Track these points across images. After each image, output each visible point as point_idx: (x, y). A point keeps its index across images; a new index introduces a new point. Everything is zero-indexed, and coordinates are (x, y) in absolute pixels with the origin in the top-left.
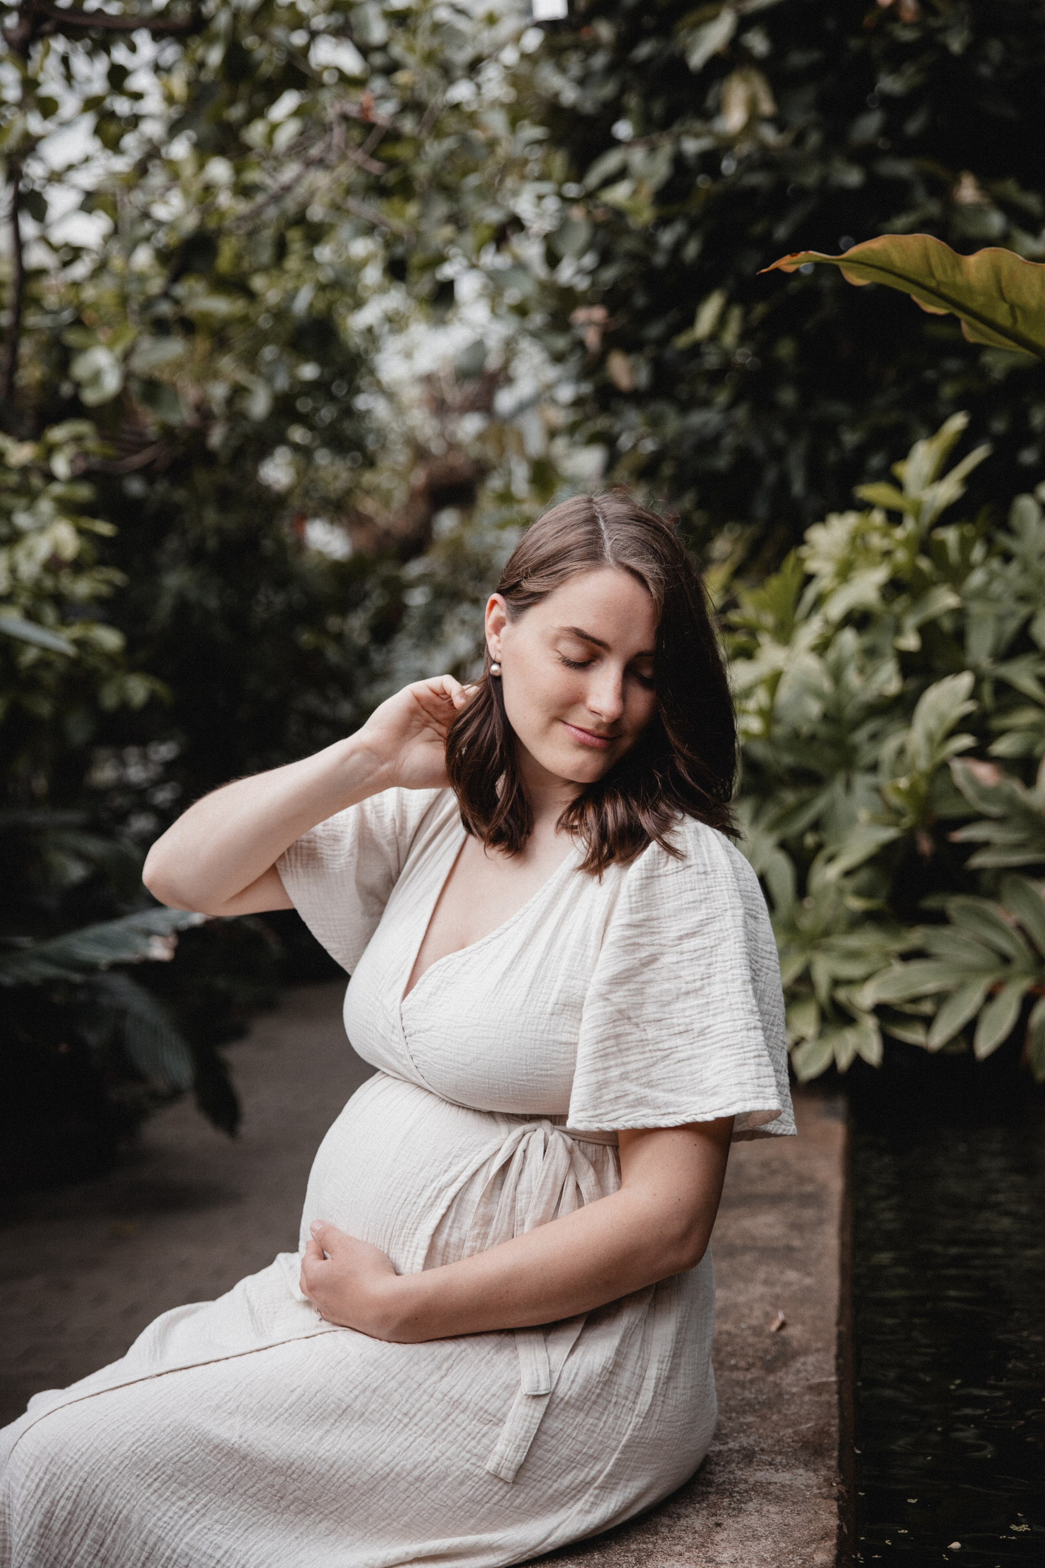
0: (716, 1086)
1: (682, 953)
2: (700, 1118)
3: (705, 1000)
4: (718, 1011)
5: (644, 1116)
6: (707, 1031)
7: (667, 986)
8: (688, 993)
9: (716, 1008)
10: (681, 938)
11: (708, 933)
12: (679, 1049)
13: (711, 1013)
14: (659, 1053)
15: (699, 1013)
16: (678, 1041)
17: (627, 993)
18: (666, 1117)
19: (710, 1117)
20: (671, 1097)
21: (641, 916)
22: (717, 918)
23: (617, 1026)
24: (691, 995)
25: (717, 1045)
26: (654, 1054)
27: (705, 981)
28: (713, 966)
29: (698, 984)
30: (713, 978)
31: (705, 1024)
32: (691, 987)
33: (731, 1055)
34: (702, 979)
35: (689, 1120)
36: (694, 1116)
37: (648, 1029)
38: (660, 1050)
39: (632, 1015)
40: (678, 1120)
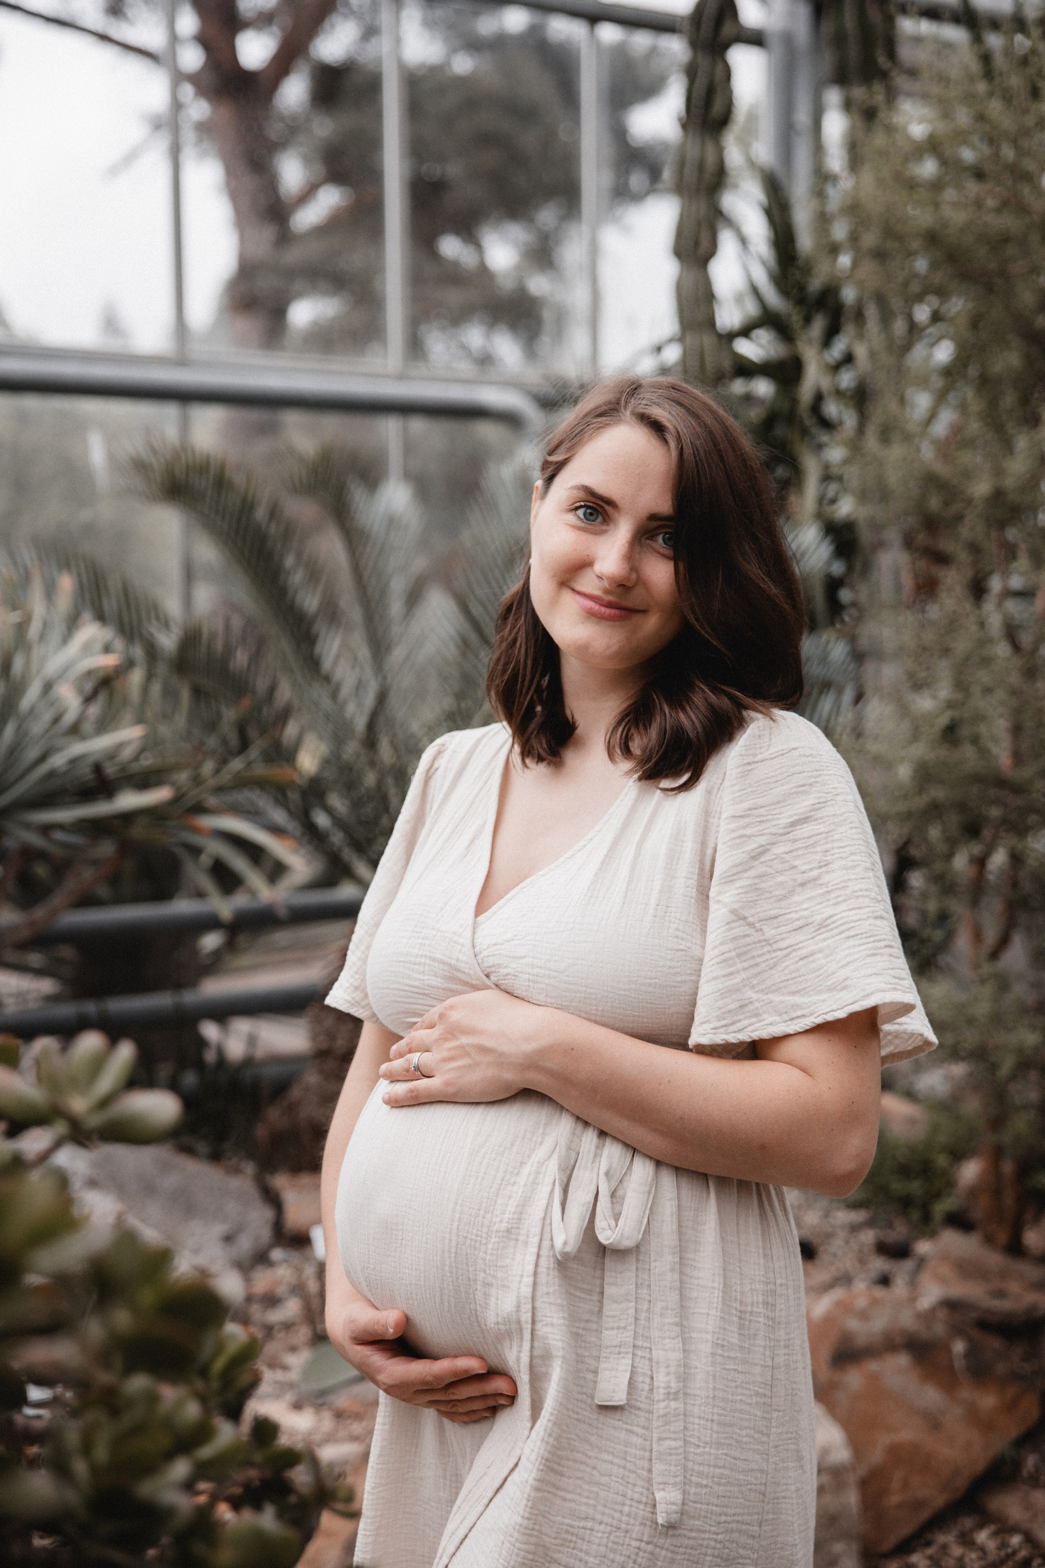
0: (845, 979)
1: (795, 841)
2: (830, 1017)
3: (825, 889)
4: (840, 899)
5: (771, 1024)
6: (829, 922)
7: (781, 879)
8: (803, 885)
9: (838, 896)
10: (793, 824)
11: (821, 818)
12: (801, 945)
13: (832, 902)
14: (779, 953)
15: (819, 904)
16: (799, 937)
17: (740, 891)
18: (795, 1022)
19: (842, 1014)
20: (797, 999)
21: (746, 805)
22: (829, 803)
23: (732, 929)
24: (809, 886)
25: (843, 936)
26: (774, 955)
27: (823, 869)
28: (831, 852)
29: (814, 873)
30: (831, 866)
31: (825, 915)
32: (807, 876)
33: (859, 945)
34: (821, 867)
35: (819, 1021)
36: (824, 1016)
37: (766, 929)
38: (781, 950)
39: (746, 914)
40: (808, 1023)
